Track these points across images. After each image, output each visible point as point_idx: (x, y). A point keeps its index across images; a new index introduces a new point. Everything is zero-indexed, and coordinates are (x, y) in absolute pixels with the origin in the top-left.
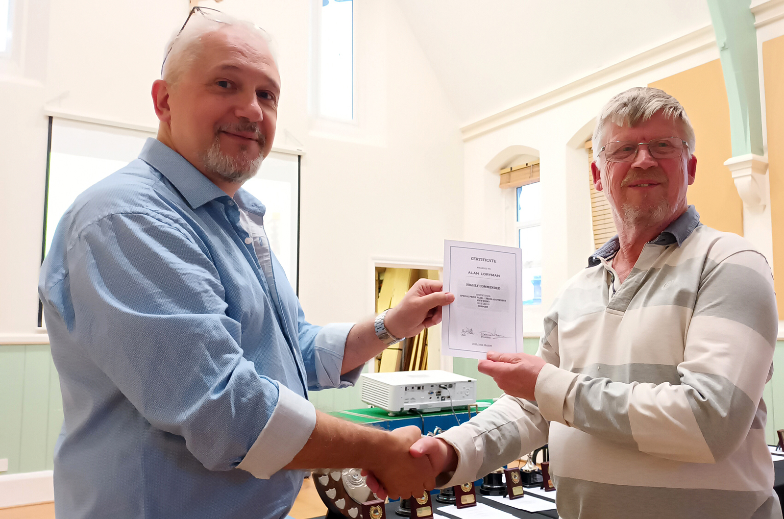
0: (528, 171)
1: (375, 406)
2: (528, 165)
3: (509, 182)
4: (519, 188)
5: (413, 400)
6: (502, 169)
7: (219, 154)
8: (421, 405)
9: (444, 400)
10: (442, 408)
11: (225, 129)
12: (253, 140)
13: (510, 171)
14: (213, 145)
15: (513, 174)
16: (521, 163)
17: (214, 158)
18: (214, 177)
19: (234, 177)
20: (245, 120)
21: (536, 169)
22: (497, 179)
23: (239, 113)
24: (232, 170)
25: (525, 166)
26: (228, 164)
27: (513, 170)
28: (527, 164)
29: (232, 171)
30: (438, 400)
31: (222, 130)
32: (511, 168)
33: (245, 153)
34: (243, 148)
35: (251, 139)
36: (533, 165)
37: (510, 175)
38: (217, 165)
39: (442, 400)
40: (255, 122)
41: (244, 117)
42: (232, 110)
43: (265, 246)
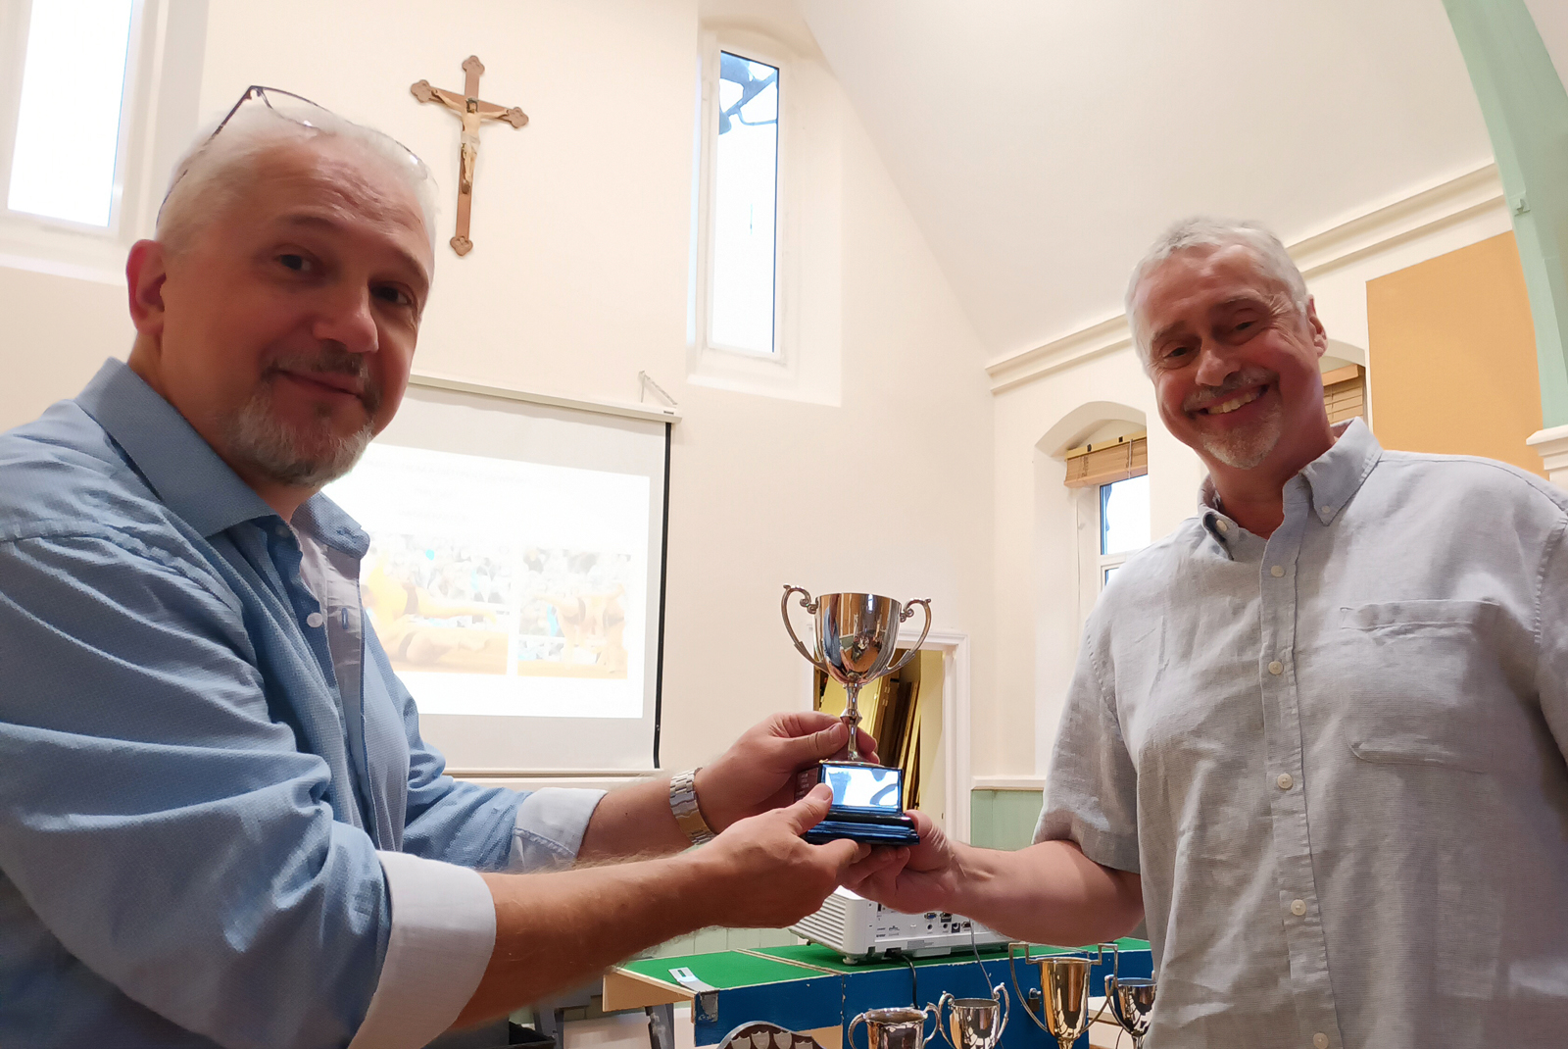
0: (1124, 452)
1: (815, 941)
2: (1124, 441)
3: (1085, 475)
4: (1105, 488)
5: (894, 931)
6: (1070, 449)
7: (265, 420)
8: (909, 942)
9: (958, 931)
10: (953, 948)
11: (285, 364)
12: (350, 393)
13: (1086, 452)
14: (254, 398)
15: (1092, 459)
16: (1109, 438)
17: (252, 428)
18: (248, 471)
19: (297, 475)
20: (334, 346)
21: (1138, 449)
22: (1060, 469)
23: (323, 331)
24: (292, 458)
25: (1118, 443)
26: (282, 444)
27: (1092, 450)
28: (1121, 439)
29: (292, 461)
30: (947, 932)
31: (280, 366)
32: (1089, 448)
33: (326, 421)
34: (324, 411)
35: (345, 391)
36: (1133, 441)
37: (1086, 462)
38: (257, 442)
39: (953, 931)
40: (360, 354)
41: (331, 340)
42: (307, 322)
43: (353, 631)
